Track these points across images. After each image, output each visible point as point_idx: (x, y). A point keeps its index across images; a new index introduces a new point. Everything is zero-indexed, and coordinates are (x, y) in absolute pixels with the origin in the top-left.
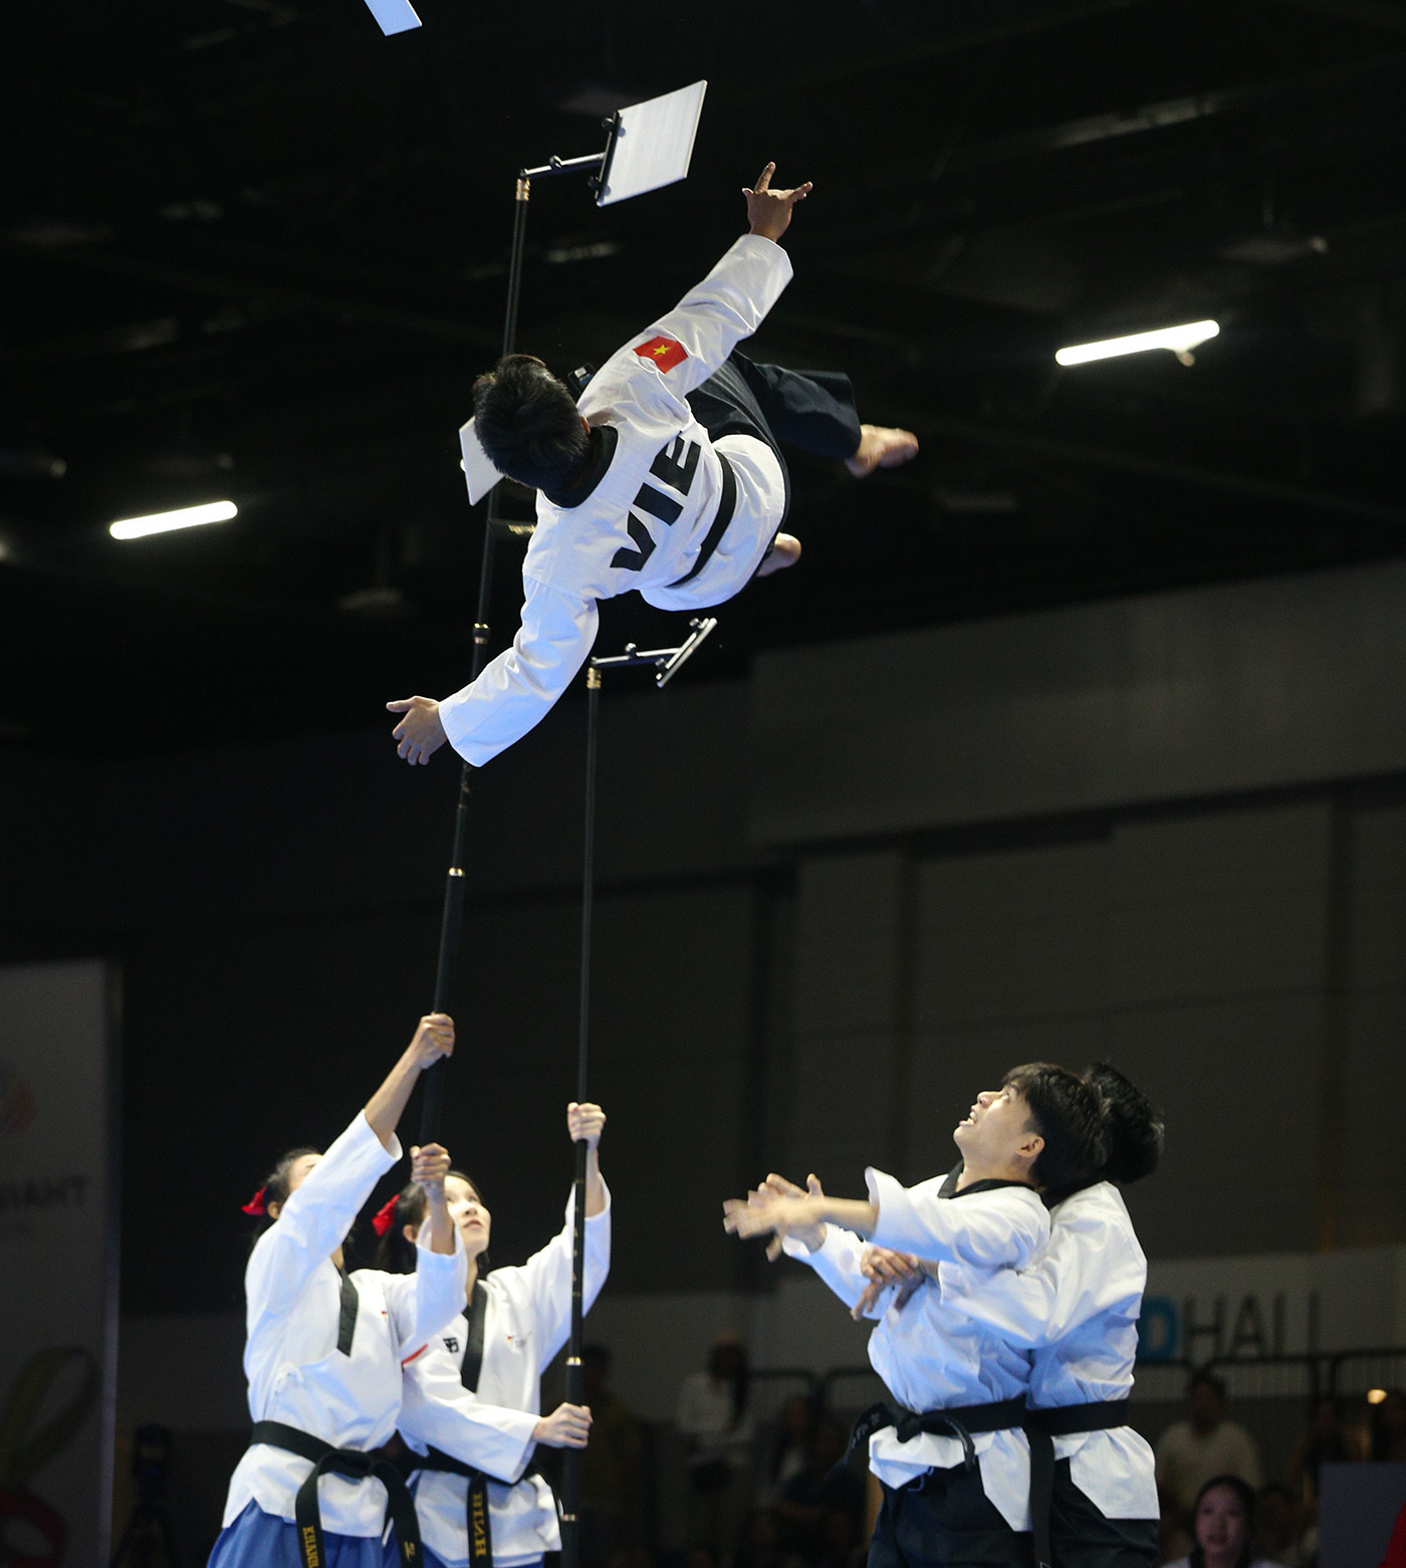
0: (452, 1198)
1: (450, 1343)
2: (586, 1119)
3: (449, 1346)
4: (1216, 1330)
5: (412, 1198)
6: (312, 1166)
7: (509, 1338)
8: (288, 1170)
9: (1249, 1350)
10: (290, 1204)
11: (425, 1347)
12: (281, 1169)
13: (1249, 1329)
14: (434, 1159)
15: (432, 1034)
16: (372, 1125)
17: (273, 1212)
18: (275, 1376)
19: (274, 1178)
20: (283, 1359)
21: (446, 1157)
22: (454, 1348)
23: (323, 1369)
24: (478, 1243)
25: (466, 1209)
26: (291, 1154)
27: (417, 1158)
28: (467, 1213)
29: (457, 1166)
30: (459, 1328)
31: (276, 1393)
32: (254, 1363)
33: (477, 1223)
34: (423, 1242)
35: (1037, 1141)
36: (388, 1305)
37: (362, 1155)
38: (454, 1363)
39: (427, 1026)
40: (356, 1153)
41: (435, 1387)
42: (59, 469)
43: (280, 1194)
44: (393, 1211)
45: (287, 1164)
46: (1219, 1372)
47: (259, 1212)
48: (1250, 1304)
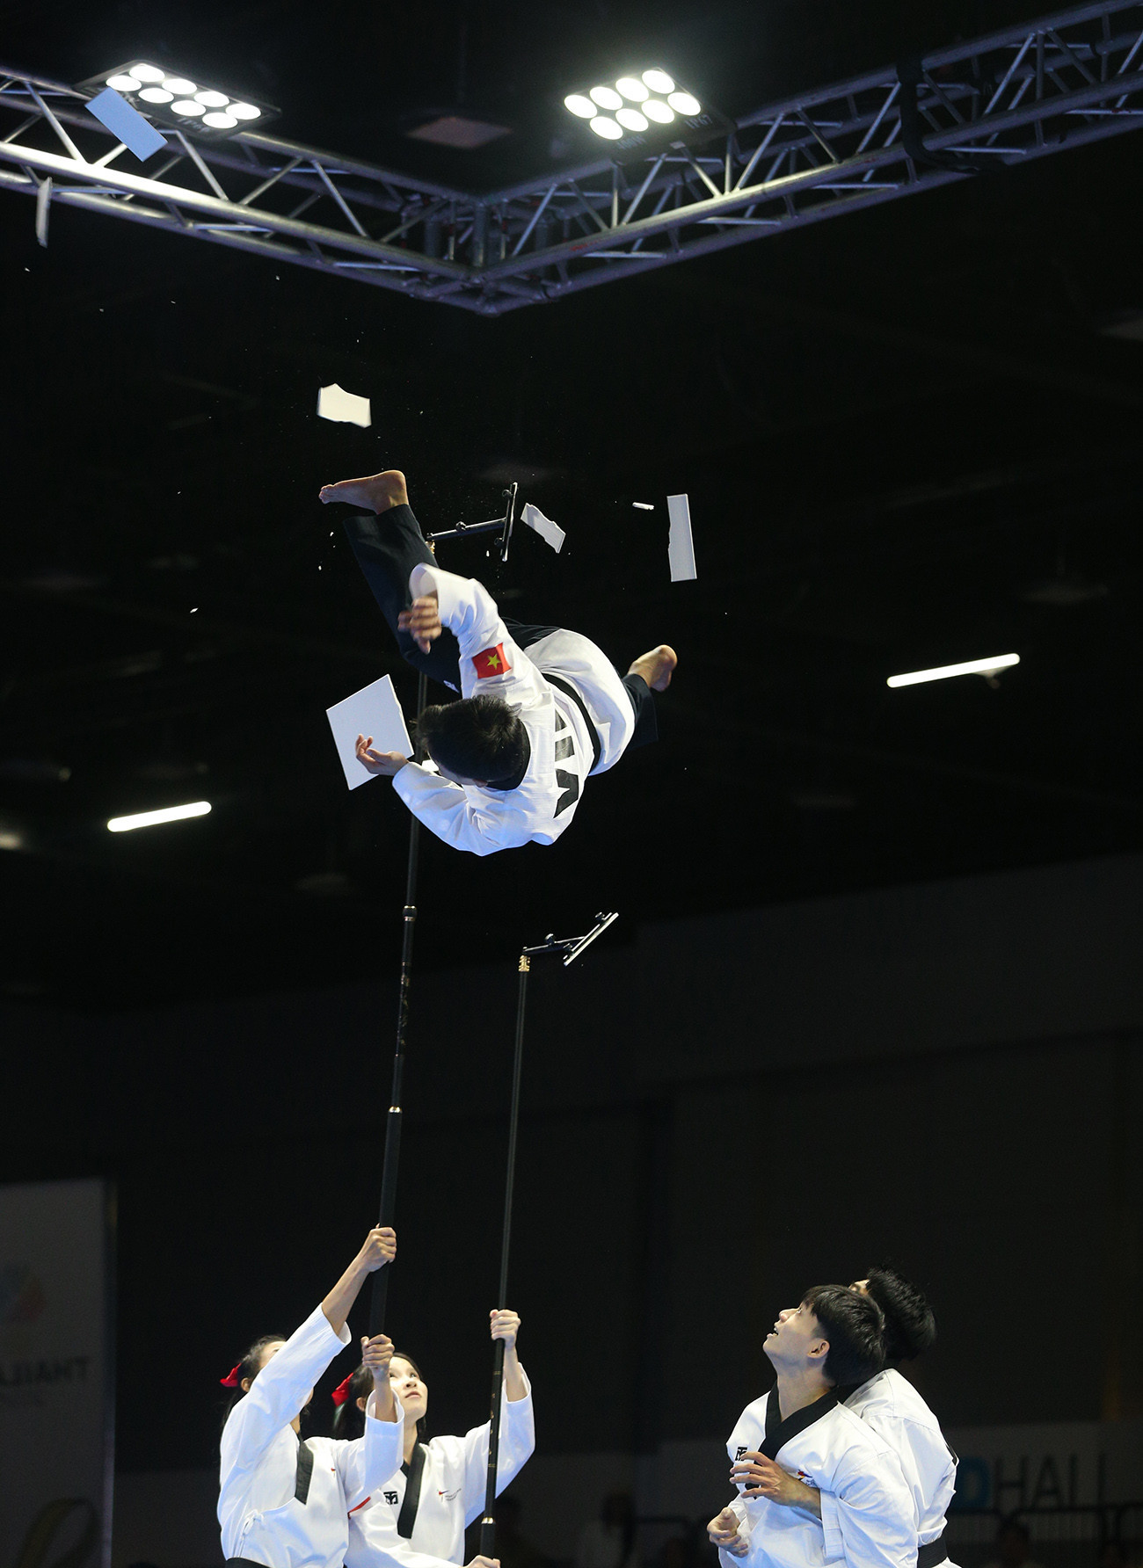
0: (395, 1374)
1: (391, 1496)
2: (505, 1323)
3: (391, 1498)
4: (1021, 1484)
5: (363, 1374)
6: (277, 1351)
7: (440, 1493)
8: (259, 1352)
9: (1048, 1502)
10: (259, 1379)
11: (369, 1499)
12: (254, 1351)
13: (1048, 1484)
14: (381, 1347)
15: (381, 1242)
16: (327, 1316)
17: (244, 1386)
18: (243, 1521)
19: (248, 1357)
20: (250, 1507)
21: (390, 1345)
22: (394, 1500)
23: (283, 1515)
24: (416, 1410)
25: (407, 1383)
26: (262, 1339)
27: (368, 1346)
28: (408, 1386)
29: (400, 1349)
30: (399, 1483)
31: (244, 1534)
32: (226, 1511)
33: (417, 1394)
34: (370, 1410)
35: (823, 1344)
36: (337, 1464)
37: (318, 1339)
38: (392, 1513)
39: (375, 1237)
40: (313, 1338)
41: (376, 1535)
42: (65, 774)
43: (251, 1371)
44: (349, 1386)
45: (259, 1347)
46: (1023, 1519)
47: (233, 1384)
48: (1049, 1463)
